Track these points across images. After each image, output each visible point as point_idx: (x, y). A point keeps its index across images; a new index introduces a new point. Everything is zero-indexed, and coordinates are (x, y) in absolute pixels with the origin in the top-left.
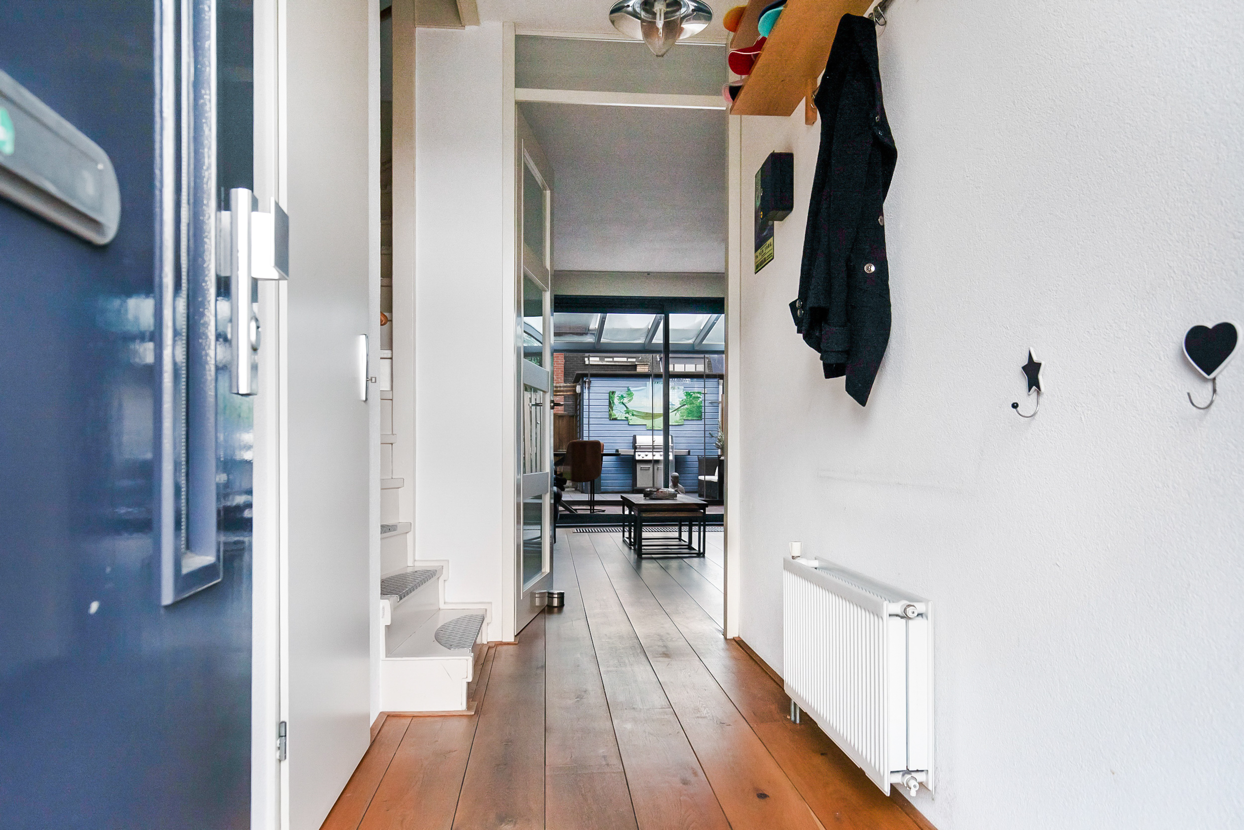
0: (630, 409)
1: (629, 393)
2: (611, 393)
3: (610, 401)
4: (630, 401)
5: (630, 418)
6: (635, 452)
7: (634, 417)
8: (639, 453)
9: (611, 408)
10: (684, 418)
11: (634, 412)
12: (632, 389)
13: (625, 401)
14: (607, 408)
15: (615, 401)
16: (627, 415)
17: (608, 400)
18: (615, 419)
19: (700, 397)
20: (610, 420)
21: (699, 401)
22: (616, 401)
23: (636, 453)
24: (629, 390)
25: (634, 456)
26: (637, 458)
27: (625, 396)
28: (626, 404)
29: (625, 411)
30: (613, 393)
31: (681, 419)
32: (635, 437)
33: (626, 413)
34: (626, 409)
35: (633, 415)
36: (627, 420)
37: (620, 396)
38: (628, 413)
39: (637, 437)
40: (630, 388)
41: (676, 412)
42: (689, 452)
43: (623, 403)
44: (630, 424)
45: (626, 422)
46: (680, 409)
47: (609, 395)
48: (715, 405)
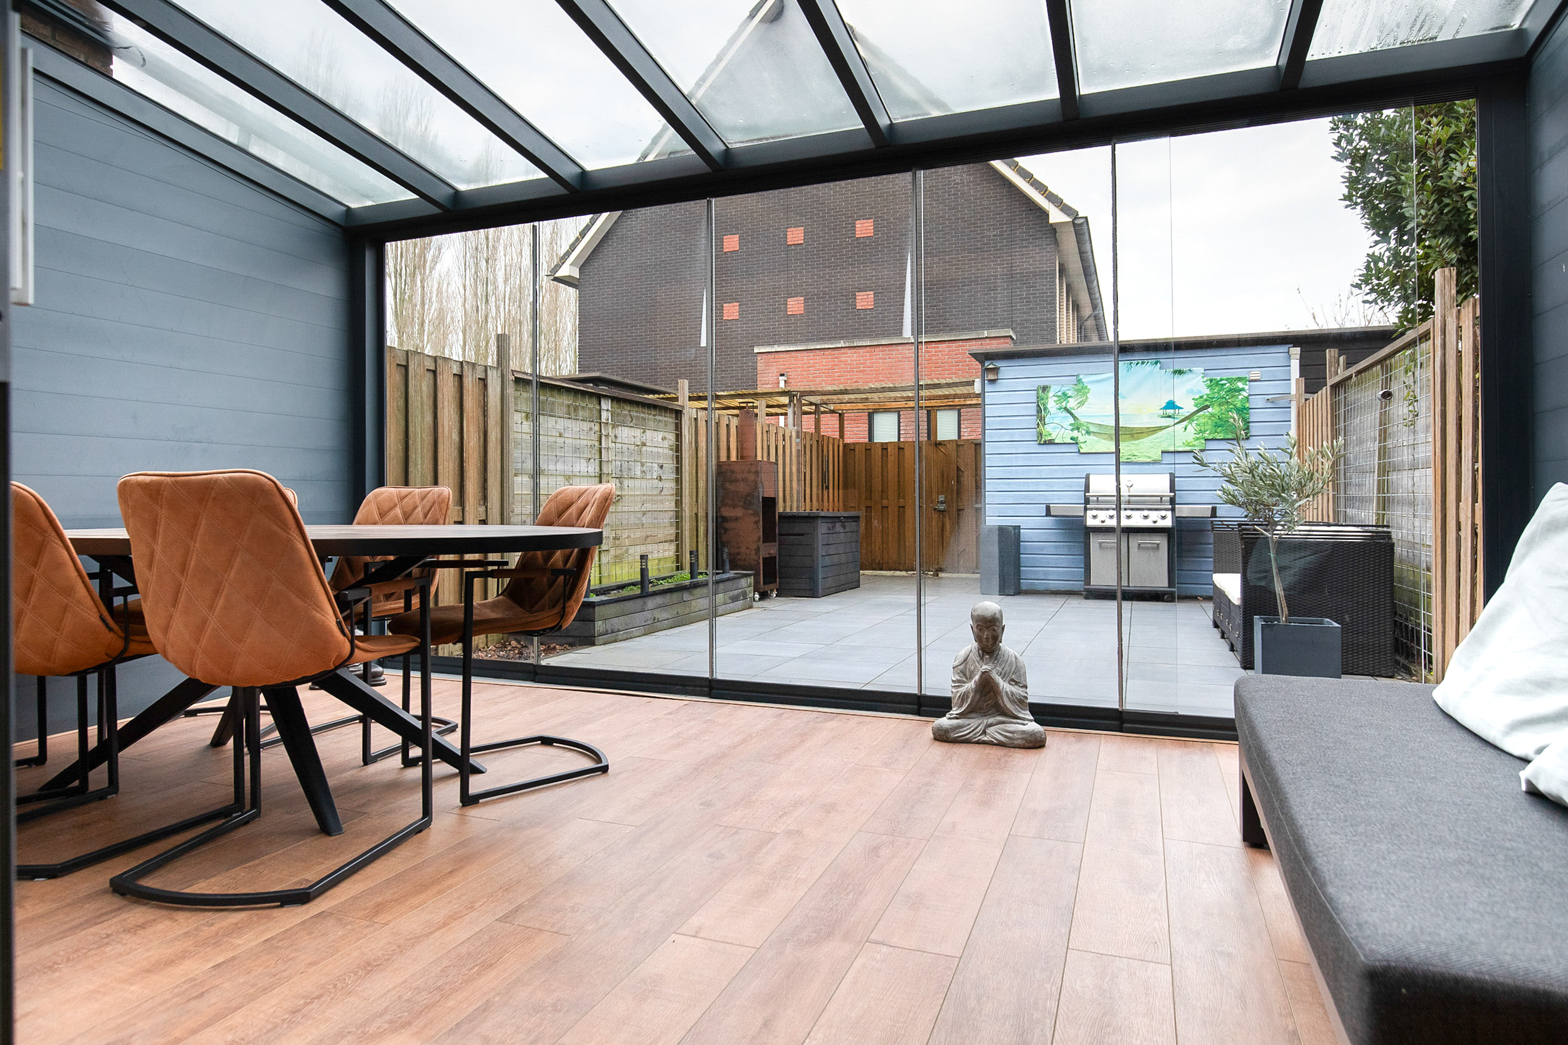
0: (1082, 420)
1: (1080, 386)
2: (1040, 391)
3: (1038, 405)
4: (1081, 404)
5: (1081, 439)
6: (1086, 509)
7: (1092, 437)
8: (1094, 512)
9: (1041, 420)
10: (1206, 435)
11: (1089, 425)
12: (1085, 379)
13: (1072, 404)
14: (1032, 421)
15: (1049, 406)
16: (1075, 434)
17: (1036, 405)
18: (1051, 443)
19: (1243, 389)
20: (1040, 444)
21: (1240, 397)
22: (1052, 404)
23: (1088, 512)
24: (1079, 381)
25: (1085, 516)
26: (1090, 522)
27: (1070, 393)
28: (1073, 411)
29: (1071, 425)
30: (1045, 389)
31: (1198, 439)
32: (1087, 478)
33: (1072, 430)
34: (1073, 422)
35: (1088, 433)
36: (1077, 443)
37: (1059, 394)
38: (1078, 429)
39: (1091, 476)
40: (1081, 377)
41: (1185, 423)
42: (1214, 510)
43: (1066, 409)
44: (1082, 451)
45: (1074, 449)
46: (1195, 418)
47: (1038, 393)
48: (1282, 403)
